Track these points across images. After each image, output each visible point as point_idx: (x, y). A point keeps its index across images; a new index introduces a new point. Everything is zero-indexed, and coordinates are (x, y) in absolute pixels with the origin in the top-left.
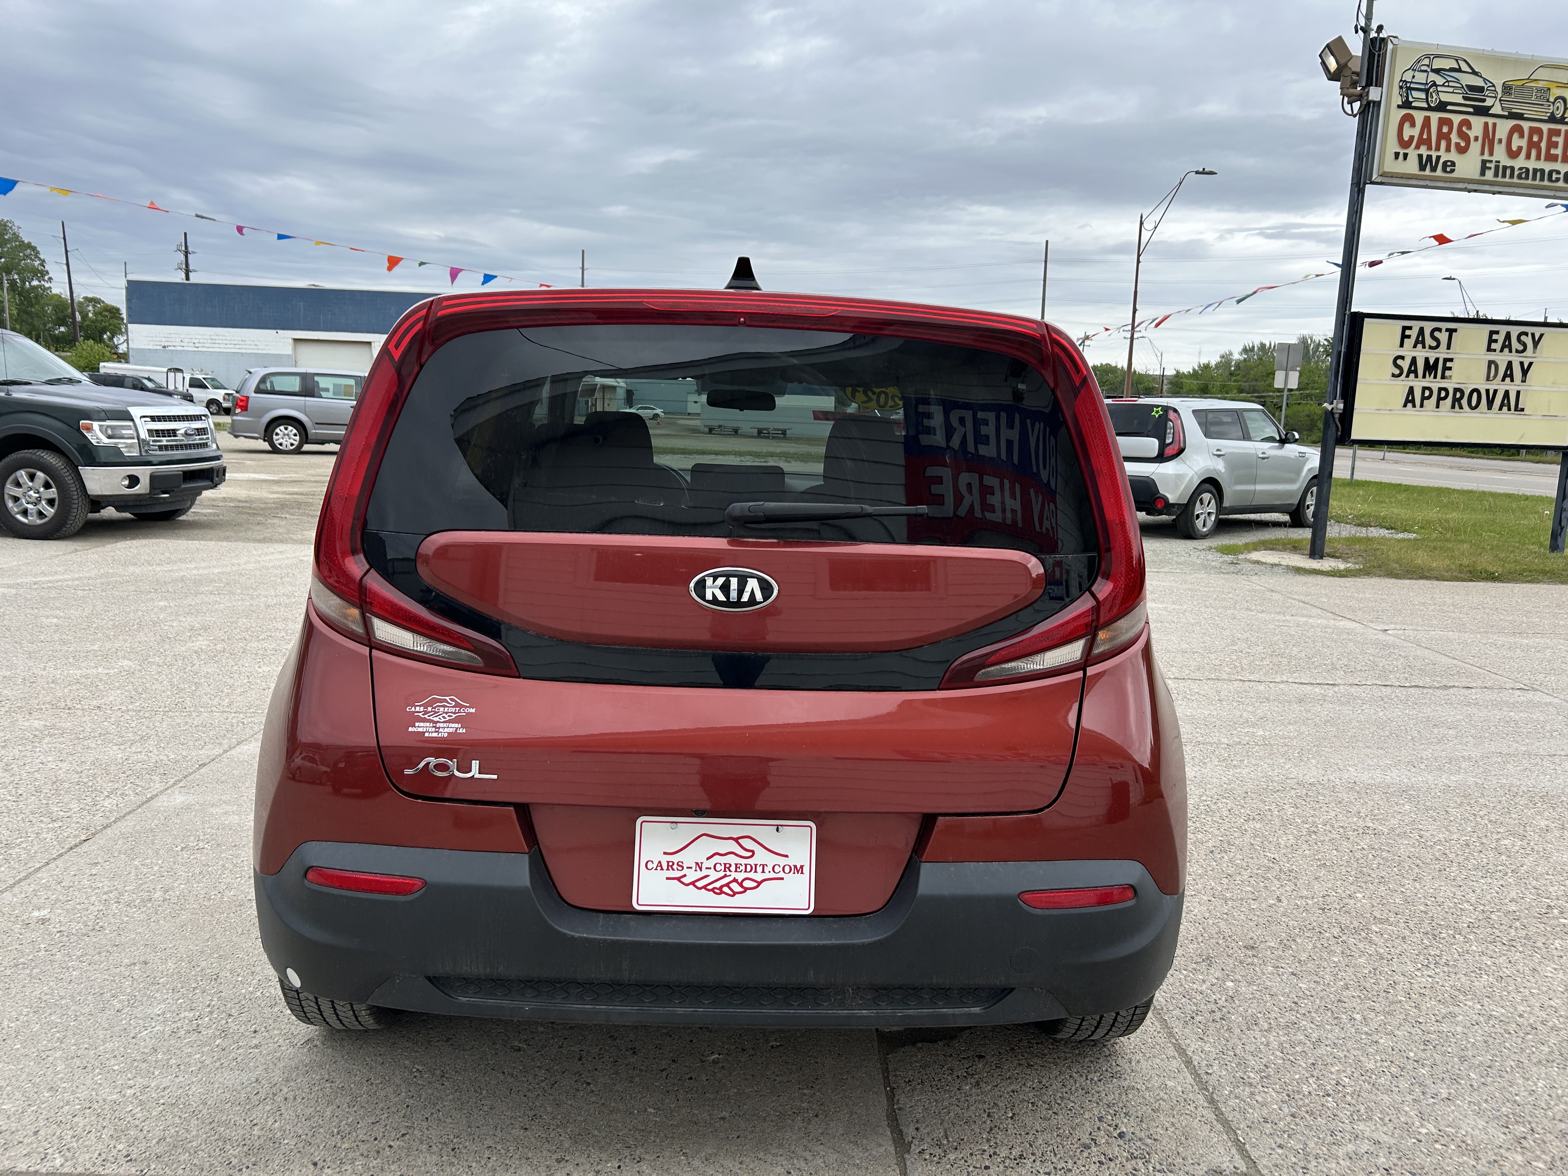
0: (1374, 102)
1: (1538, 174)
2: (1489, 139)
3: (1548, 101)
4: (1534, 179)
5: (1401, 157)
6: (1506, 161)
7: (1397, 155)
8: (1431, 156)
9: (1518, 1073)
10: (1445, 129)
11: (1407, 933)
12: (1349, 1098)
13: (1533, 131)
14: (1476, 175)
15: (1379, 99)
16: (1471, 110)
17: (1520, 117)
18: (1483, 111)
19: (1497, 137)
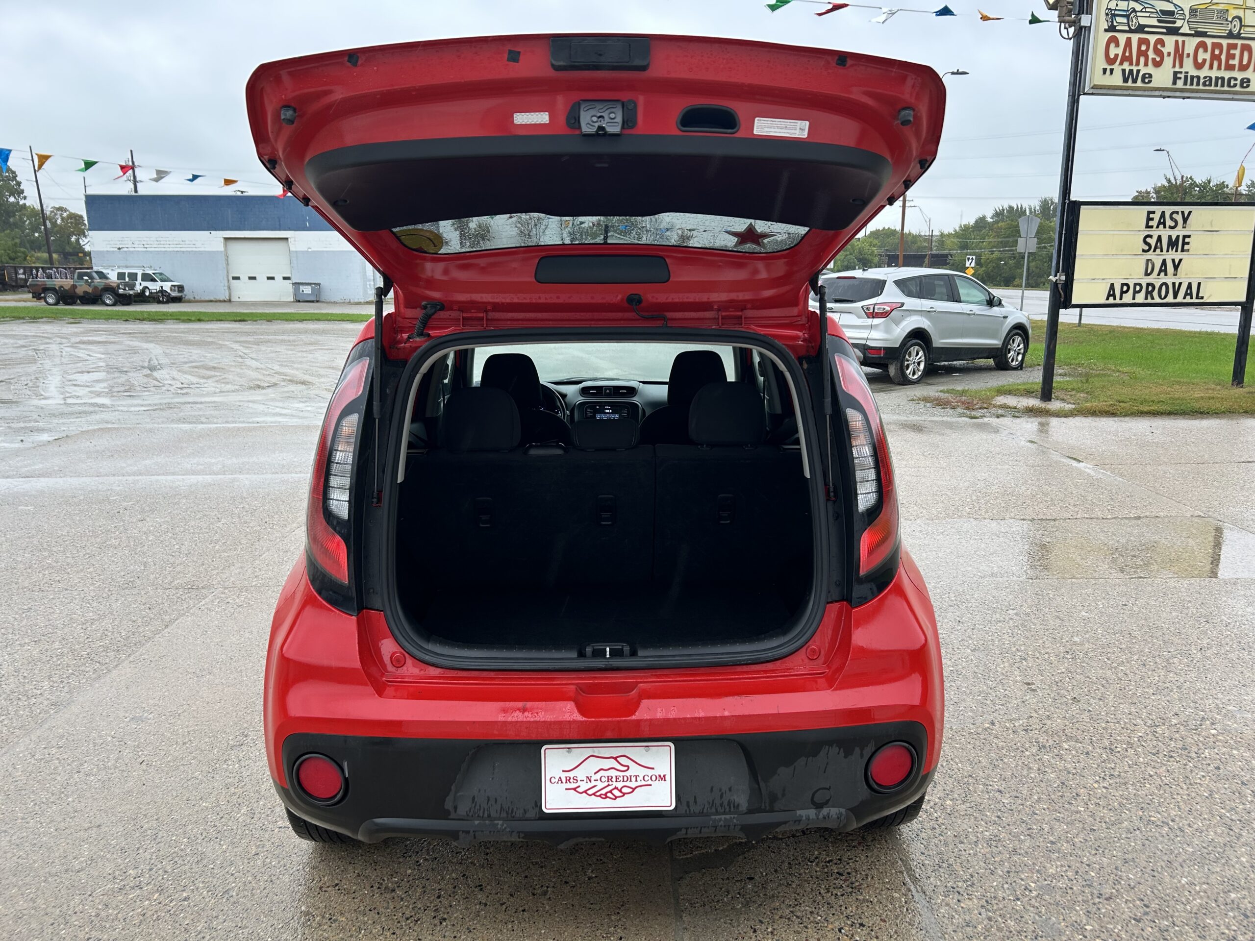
0: (1085, 27)
1: (1220, 81)
2: (1179, 55)
3: (1227, 20)
4: (1216, 85)
5: (1108, 72)
6: (1193, 72)
7: (1105, 70)
8: (1132, 70)
9: (1166, 871)
10: (1144, 48)
11: (1090, 748)
12: (1033, 900)
13: (1215, 46)
14: (1169, 84)
15: (1089, 25)
16: (1164, 30)
17: (1204, 34)
18: (1174, 31)
19: (1186, 52)
